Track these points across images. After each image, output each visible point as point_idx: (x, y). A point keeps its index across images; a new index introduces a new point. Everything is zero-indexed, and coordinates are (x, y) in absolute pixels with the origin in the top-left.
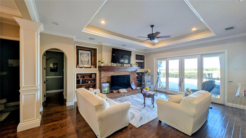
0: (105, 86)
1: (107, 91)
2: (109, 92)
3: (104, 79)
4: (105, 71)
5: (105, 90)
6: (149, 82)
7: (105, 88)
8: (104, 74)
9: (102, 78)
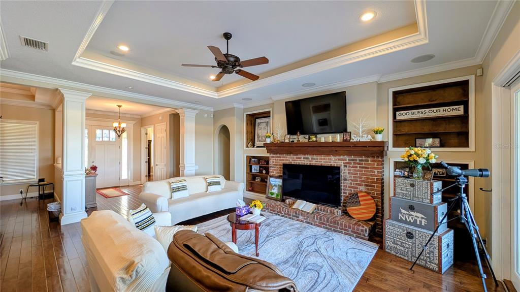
0: (275, 183)
1: (275, 195)
2: (279, 198)
3: (275, 170)
4: (277, 154)
5: (273, 191)
6: (412, 208)
7: (274, 187)
8: (273, 160)
9: (271, 167)
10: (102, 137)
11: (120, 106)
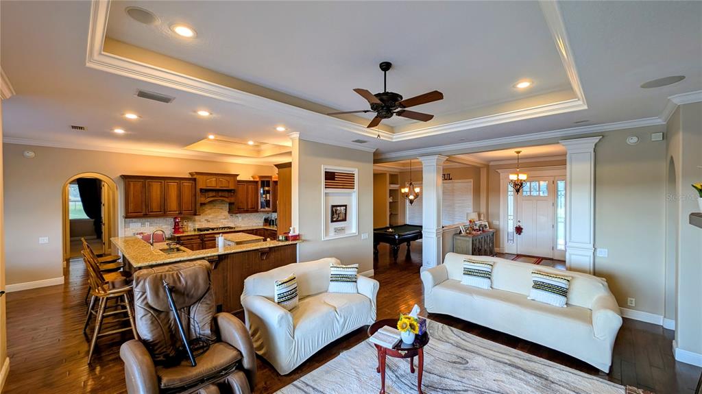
10: (530, 191)
11: (518, 152)
